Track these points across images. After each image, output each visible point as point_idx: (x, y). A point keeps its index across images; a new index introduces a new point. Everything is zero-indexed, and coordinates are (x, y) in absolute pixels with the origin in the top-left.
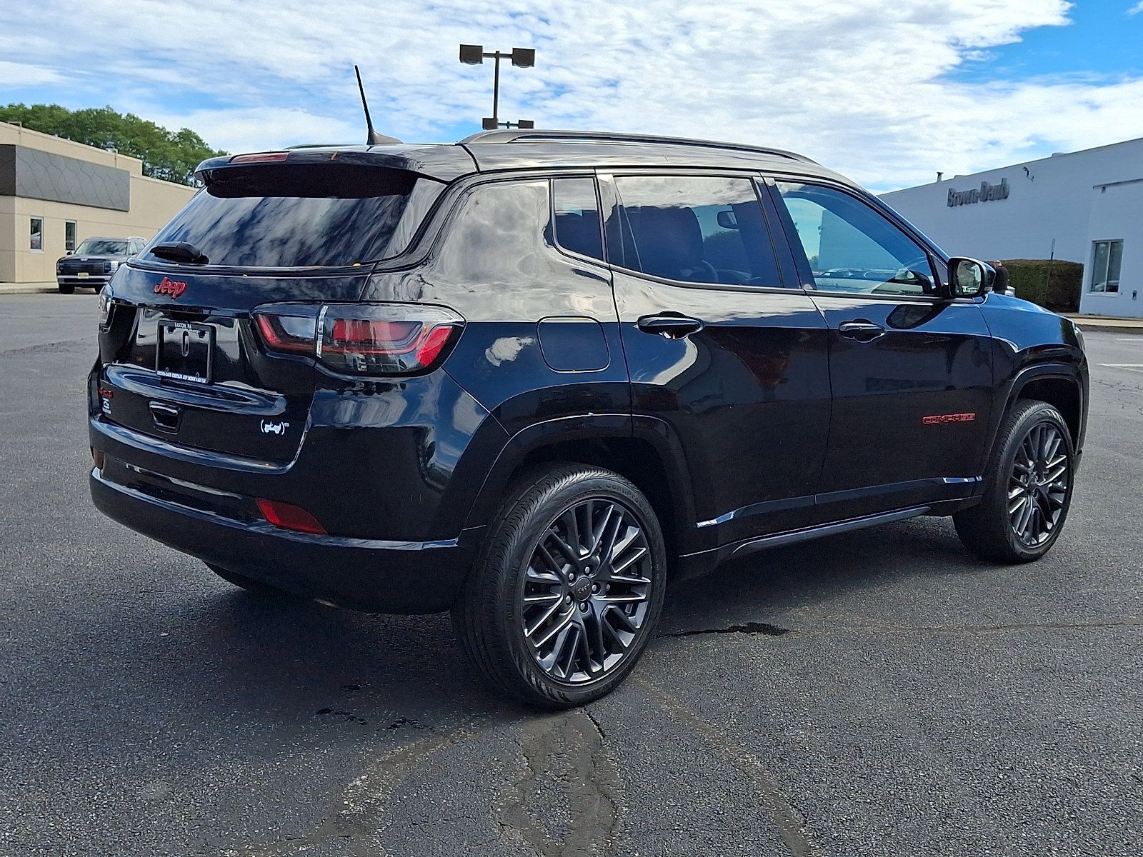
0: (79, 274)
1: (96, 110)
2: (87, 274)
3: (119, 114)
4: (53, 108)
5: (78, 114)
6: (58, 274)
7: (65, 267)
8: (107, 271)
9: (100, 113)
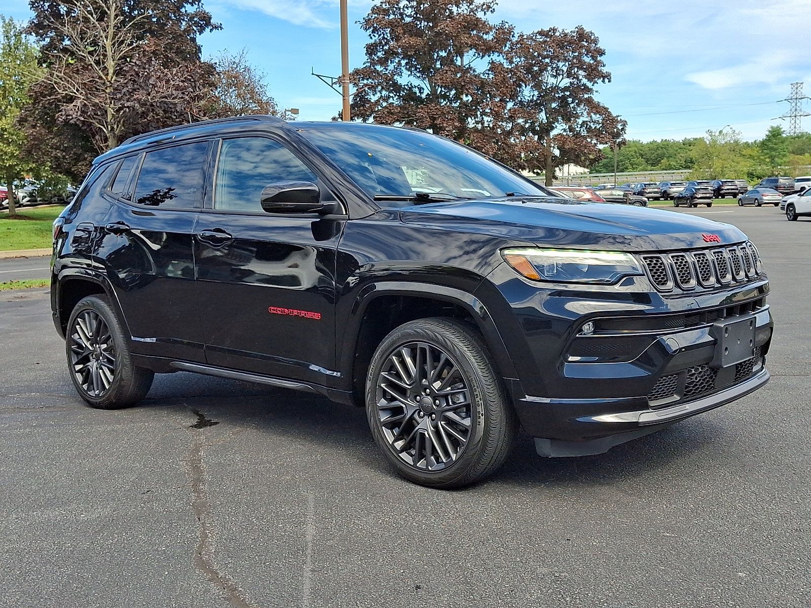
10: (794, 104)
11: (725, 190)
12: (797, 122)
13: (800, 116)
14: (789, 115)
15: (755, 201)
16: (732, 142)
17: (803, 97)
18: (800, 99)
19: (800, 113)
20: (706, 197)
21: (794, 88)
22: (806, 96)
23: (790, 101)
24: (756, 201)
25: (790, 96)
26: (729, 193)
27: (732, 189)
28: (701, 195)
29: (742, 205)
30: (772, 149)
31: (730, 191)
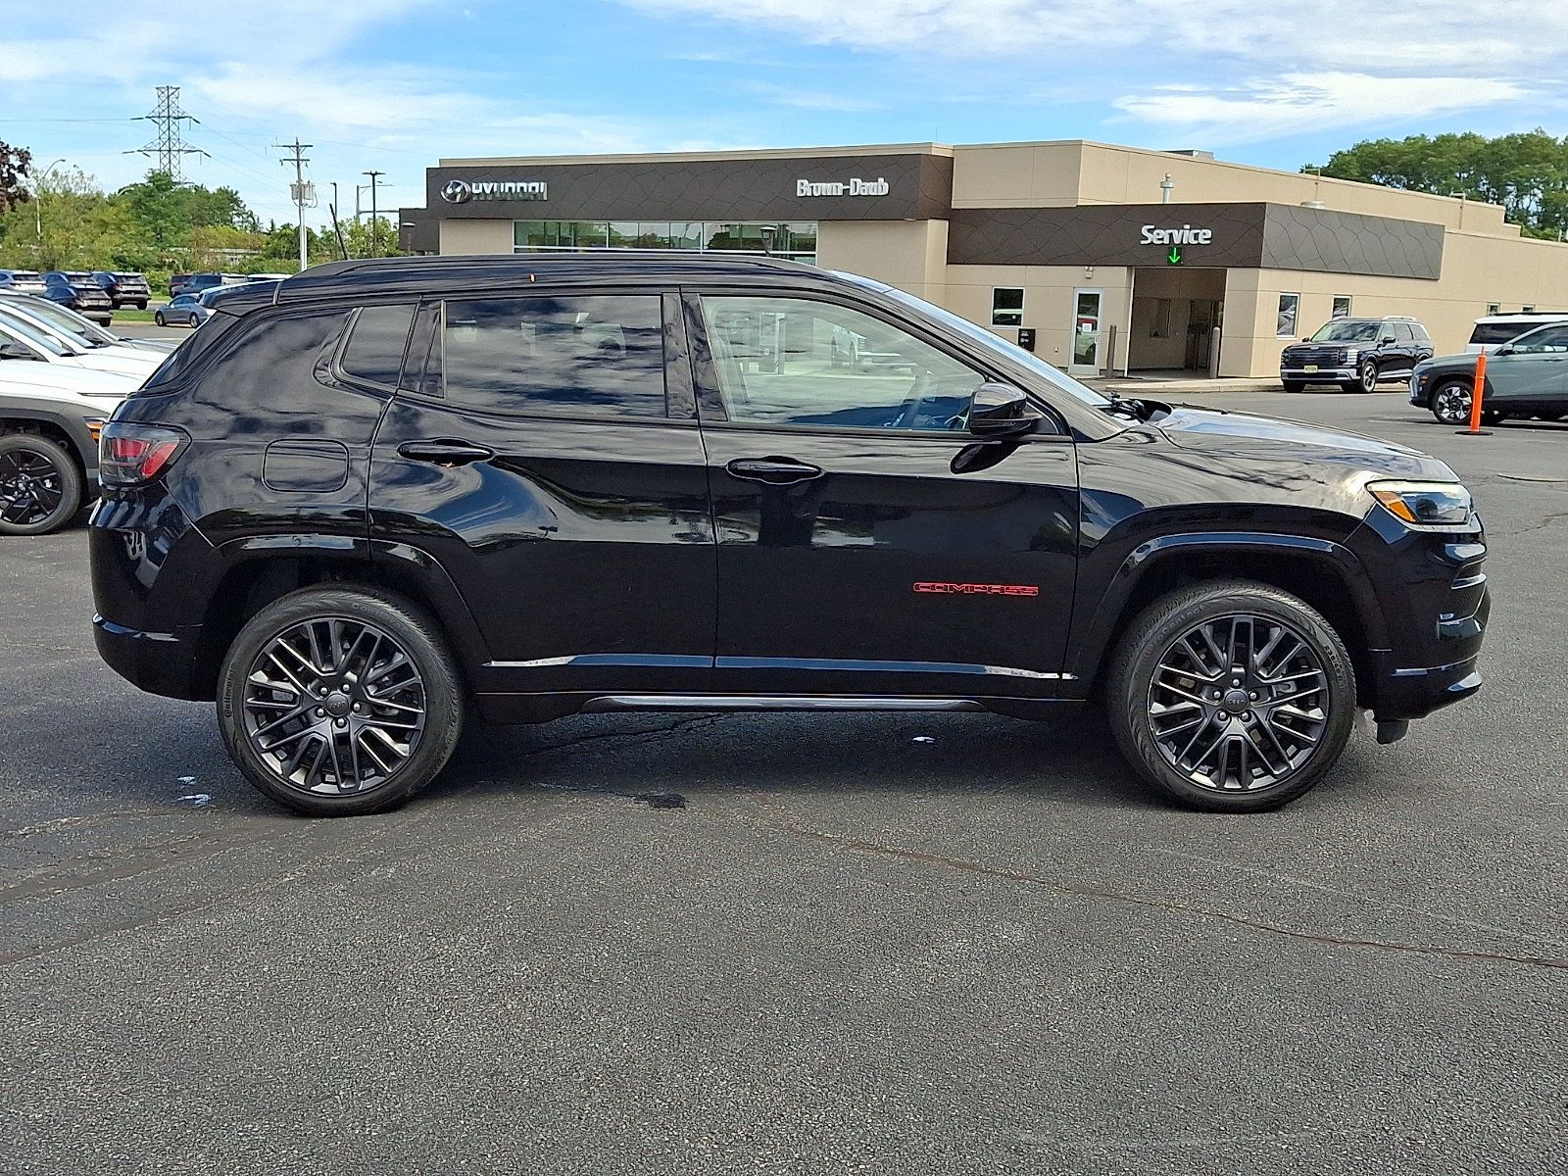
0: (1306, 367)
1: (1521, 136)
2: (1316, 367)
3: (1553, 138)
4: (1465, 137)
5: (1496, 143)
6: (1281, 368)
7: (1293, 358)
8: (1341, 363)
9: (1527, 140)
10: (164, 127)
11: (124, 293)
12: (172, 162)
13: (179, 151)
14: (158, 148)
15: (191, 318)
16: (58, 191)
17: (180, 115)
18: (175, 118)
19: (177, 144)
20: (98, 306)
21: (164, 98)
22: (186, 115)
23: (156, 120)
24: (194, 318)
25: (156, 110)
26: (130, 299)
27: (136, 292)
28: (90, 303)
29: (164, 325)
30: (157, 214)
31: (133, 295)
